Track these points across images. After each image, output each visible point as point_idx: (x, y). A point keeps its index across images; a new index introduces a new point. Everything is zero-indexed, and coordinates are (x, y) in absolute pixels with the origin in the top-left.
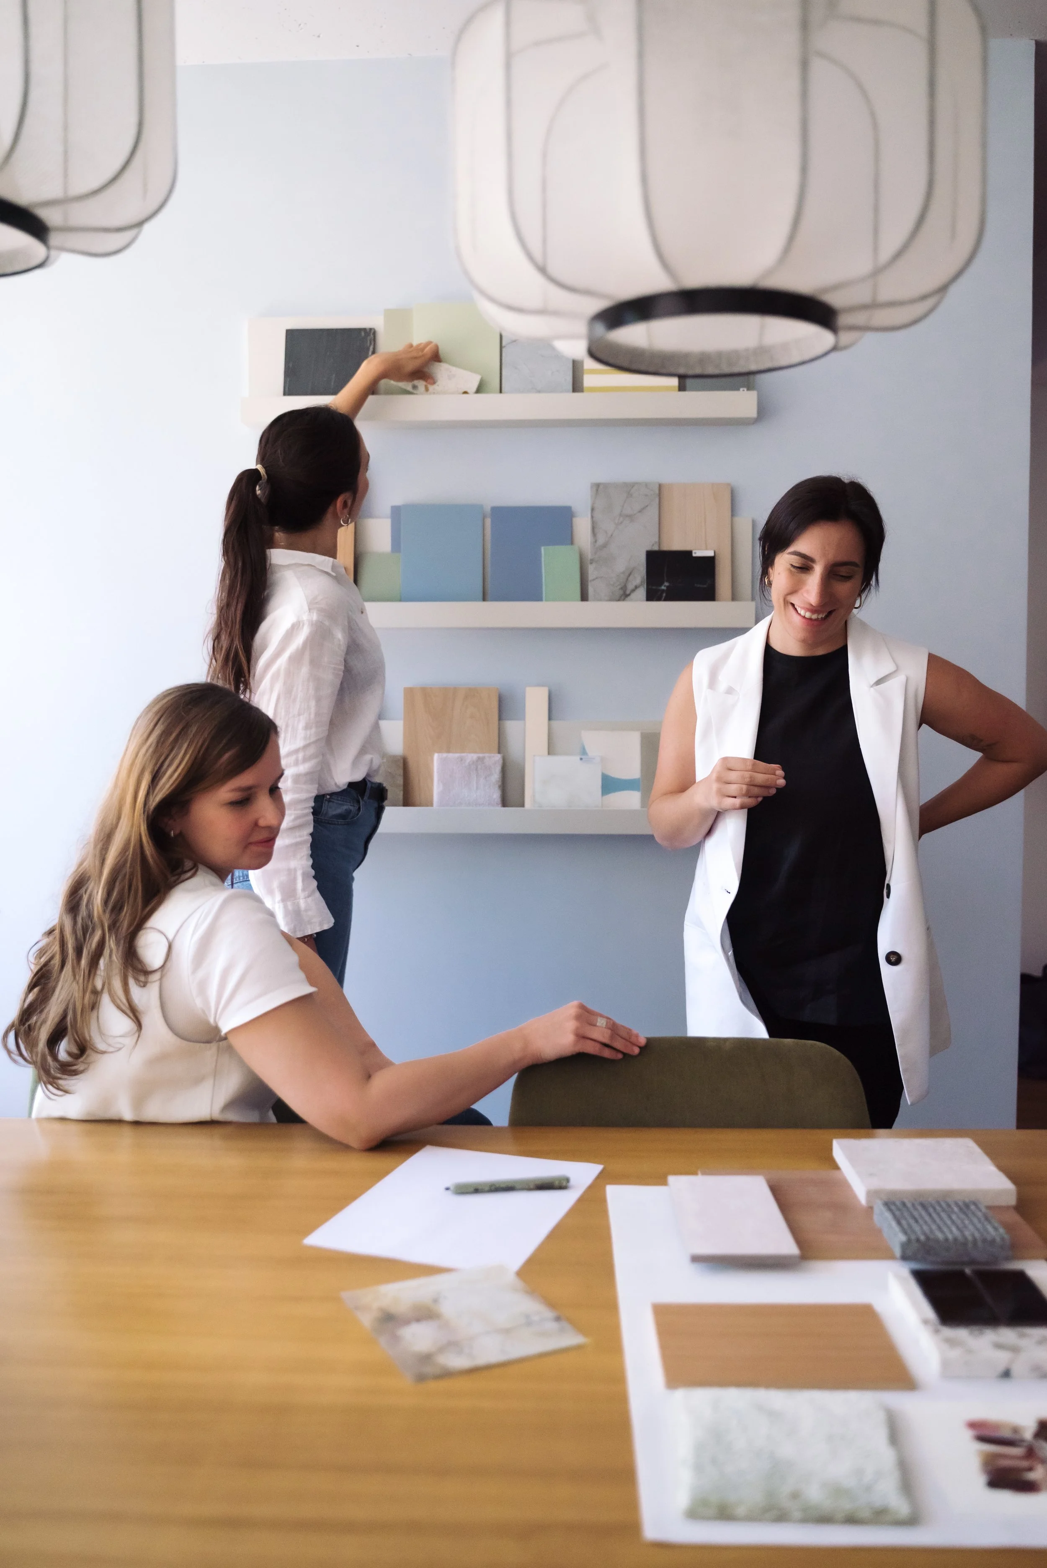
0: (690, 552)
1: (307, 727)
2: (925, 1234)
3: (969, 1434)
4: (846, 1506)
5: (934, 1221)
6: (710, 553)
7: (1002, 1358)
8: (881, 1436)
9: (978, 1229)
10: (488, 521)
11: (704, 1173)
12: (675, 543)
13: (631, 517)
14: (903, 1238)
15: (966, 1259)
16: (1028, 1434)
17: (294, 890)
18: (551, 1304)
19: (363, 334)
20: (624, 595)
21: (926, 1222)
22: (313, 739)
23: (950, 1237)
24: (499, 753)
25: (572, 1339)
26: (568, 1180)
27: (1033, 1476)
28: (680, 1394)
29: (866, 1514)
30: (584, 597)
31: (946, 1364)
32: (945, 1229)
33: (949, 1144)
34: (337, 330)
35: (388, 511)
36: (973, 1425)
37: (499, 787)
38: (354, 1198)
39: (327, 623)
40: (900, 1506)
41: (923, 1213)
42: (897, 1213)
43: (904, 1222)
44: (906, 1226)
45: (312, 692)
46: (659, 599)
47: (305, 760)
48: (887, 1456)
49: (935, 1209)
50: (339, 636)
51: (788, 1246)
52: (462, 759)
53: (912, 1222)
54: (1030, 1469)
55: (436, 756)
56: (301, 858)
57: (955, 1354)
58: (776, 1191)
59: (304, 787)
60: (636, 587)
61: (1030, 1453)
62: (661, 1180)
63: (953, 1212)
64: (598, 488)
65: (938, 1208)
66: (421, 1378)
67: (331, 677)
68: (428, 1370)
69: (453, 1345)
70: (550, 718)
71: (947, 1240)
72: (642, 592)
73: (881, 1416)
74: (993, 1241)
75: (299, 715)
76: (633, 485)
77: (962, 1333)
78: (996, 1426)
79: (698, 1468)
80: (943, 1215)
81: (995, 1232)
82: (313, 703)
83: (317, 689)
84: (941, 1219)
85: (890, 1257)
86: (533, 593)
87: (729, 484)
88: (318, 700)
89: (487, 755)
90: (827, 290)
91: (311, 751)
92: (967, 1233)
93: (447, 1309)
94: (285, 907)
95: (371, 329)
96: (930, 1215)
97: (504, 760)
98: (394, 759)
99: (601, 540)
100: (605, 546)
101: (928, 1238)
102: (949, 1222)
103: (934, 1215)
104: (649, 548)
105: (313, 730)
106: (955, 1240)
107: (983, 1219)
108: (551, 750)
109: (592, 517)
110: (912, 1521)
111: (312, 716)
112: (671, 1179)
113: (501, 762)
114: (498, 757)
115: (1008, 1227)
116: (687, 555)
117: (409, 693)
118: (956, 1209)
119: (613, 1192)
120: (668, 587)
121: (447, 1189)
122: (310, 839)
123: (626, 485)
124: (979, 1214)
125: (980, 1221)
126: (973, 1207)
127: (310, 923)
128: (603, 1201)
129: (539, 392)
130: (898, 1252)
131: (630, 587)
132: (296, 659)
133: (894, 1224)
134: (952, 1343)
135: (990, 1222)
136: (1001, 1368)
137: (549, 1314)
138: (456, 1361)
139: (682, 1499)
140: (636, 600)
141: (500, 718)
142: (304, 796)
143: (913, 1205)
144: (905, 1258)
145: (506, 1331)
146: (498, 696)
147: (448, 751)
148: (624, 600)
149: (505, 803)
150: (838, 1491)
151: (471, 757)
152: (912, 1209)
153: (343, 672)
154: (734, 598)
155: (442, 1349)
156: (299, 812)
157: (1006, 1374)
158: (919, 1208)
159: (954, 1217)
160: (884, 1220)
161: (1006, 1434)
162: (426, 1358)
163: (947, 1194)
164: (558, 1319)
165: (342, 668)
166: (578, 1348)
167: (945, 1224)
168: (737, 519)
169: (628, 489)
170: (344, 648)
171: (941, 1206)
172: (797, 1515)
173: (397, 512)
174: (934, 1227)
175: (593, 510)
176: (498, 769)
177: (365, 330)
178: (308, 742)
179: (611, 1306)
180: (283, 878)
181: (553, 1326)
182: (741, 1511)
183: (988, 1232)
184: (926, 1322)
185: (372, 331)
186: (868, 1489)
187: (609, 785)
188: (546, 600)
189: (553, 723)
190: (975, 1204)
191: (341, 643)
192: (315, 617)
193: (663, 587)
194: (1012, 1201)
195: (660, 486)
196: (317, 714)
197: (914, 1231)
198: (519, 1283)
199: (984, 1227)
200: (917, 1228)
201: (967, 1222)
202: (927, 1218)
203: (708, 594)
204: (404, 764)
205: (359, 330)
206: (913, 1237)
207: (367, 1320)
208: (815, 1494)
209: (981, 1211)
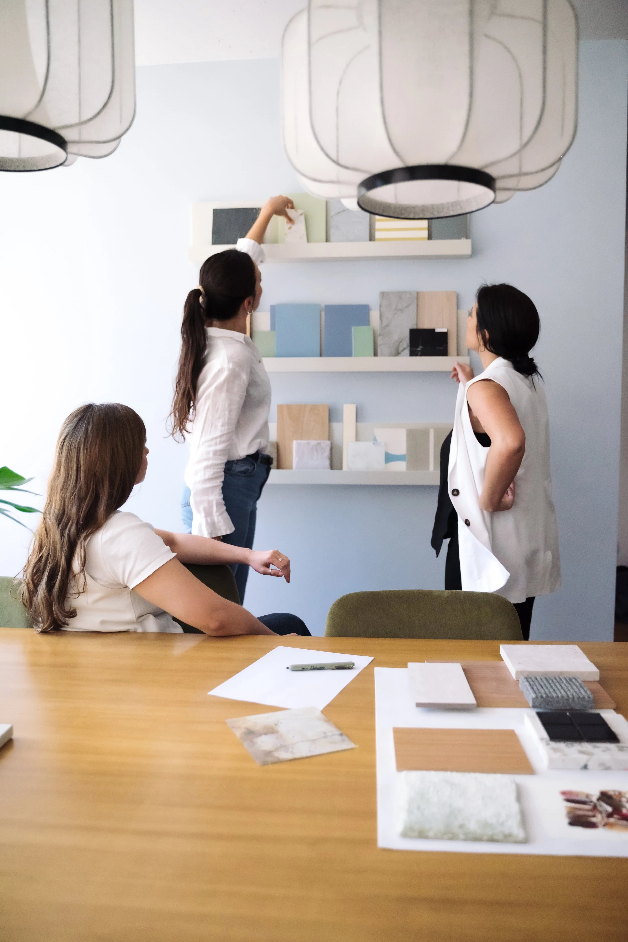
0: (434, 330)
1: (223, 425)
2: (545, 693)
3: (562, 797)
4: (489, 832)
5: (552, 687)
6: (444, 330)
7: (583, 759)
8: (513, 796)
9: (575, 692)
10: (323, 313)
11: (428, 662)
12: (426, 325)
13: (401, 310)
14: (534, 696)
15: (568, 708)
16: (594, 799)
17: (212, 512)
18: (338, 727)
19: (254, 211)
20: (397, 353)
21: (547, 688)
22: (225, 432)
23: (560, 695)
24: (329, 440)
25: (348, 745)
26: (353, 664)
27: (594, 820)
28: (404, 774)
29: (501, 837)
30: (375, 354)
31: (551, 761)
32: (557, 692)
33: (564, 648)
34: (240, 209)
35: (268, 308)
36: (564, 793)
37: (329, 459)
38: (238, 672)
39: (237, 369)
40: (520, 834)
41: (546, 683)
42: (532, 683)
43: (535, 688)
44: (536, 690)
45: (227, 406)
46: (416, 355)
47: (221, 443)
48: (515, 807)
49: (553, 681)
50: (244, 377)
51: (470, 699)
52: (309, 444)
53: (540, 687)
54: (594, 816)
55: (295, 442)
56: (216, 495)
57: (557, 756)
58: (466, 671)
59: (219, 457)
60: (404, 349)
61: (595, 808)
62: (404, 665)
63: (563, 682)
64: (383, 295)
65: (555, 681)
66: (265, 764)
67: (238, 398)
68: (269, 759)
69: (284, 747)
70: (357, 421)
71: (558, 697)
72: (407, 351)
73: (514, 786)
74: (584, 698)
75: (219, 418)
76: (403, 293)
77: (562, 745)
78: (577, 794)
79: (410, 812)
80: (557, 684)
81: (586, 693)
82: (227, 413)
83: (230, 405)
84: (556, 686)
85: (526, 706)
86: (348, 353)
87: (456, 292)
88: (230, 411)
89: (322, 441)
90: (487, 166)
91: (224, 438)
92: (569, 694)
93: (282, 729)
94: (207, 521)
96: (550, 684)
97: (332, 444)
99: (385, 324)
100: (387, 326)
101: (547, 696)
102: (560, 688)
103: (552, 684)
104: (411, 327)
105: (226, 427)
106: (563, 697)
107: (579, 687)
108: (357, 439)
109: (380, 311)
110: (525, 841)
111: (226, 419)
112: (410, 664)
113: (330, 445)
114: (328, 443)
115: (592, 692)
116: (432, 331)
117: (280, 408)
118: (564, 681)
119: (378, 670)
120: (422, 349)
121: (288, 668)
122: (222, 485)
123: (398, 292)
124: (577, 684)
125: (577, 687)
126: (574, 680)
127: (220, 529)
128: (372, 675)
129: (351, 241)
130: (531, 703)
131: (401, 349)
132: (219, 389)
133: (529, 688)
134: (555, 750)
135: (583, 688)
136: (582, 764)
137: (337, 732)
138: (284, 755)
139: (399, 827)
140: (404, 356)
141: (330, 421)
142: (219, 462)
143: (541, 679)
144: (534, 707)
145: (313, 741)
146: (328, 409)
147: (301, 439)
148: (397, 356)
149: (332, 468)
150: (486, 824)
151: (313, 442)
152: (540, 681)
153: (246, 397)
154: (458, 354)
155: (277, 749)
156: (216, 470)
157: (585, 767)
158: (544, 680)
159: (563, 685)
160: (524, 686)
161: (583, 798)
162: (269, 753)
163: (562, 673)
164: (341, 735)
165: (245, 394)
166: (352, 749)
167: (558, 689)
168: (460, 312)
169: (400, 295)
170: (246, 383)
171: (556, 680)
172: (462, 836)
173: (273, 309)
174: (551, 690)
175: (380, 306)
176: (328, 449)
177: (255, 208)
178: (222, 433)
179: (372, 729)
180: (206, 505)
181: (339, 738)
182: (431, 834)
183: (581, 693)
184: (542, 739)
186: (502, 824)
187: (389, 458)
188: (355, 356)
189: (359, 424)
190: (575, 679)
191: (245, 381)
192: (231, 366)
193: (419, 349)
194: (597, 679)
195: (418, 293)
196: (229, 419)
197: (540, 692)
198: (323, 716)
199: (579, 690)
200: (542, 691)
201: (570, 688)
202: (548, 686)
203: (444, 352)
204: (277, 447)
205: (252, 209)
206: (539, 695)
207: (238, 734)
208: (473, 826)
209: (578, 682)
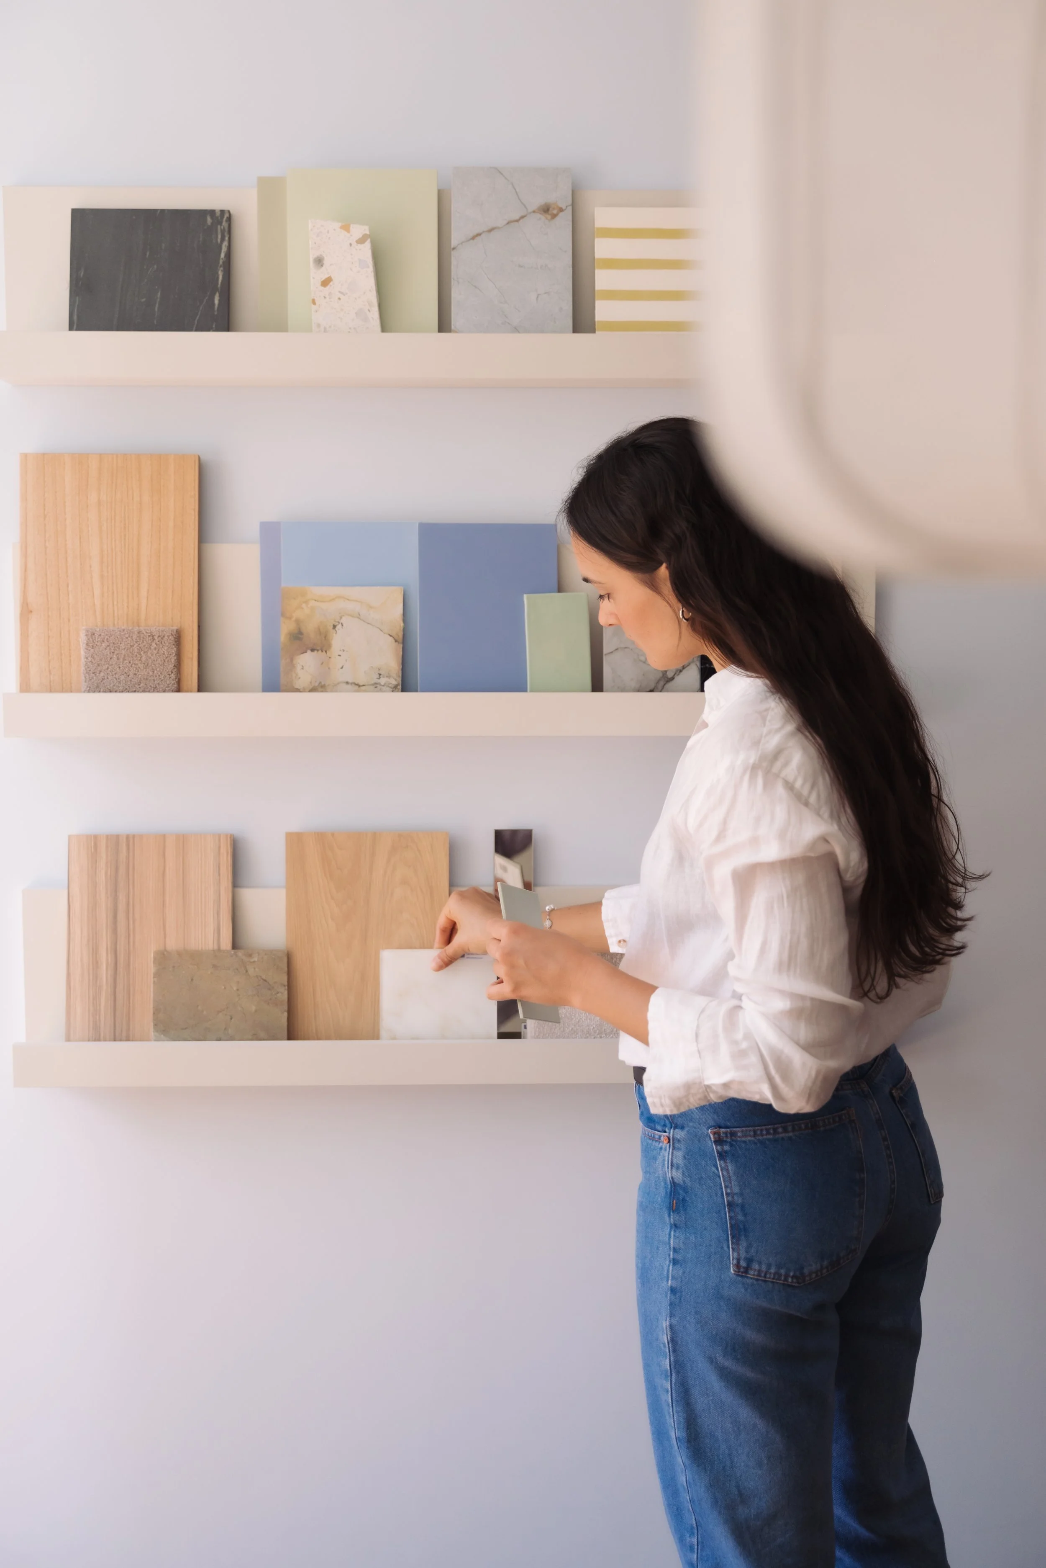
19: (209, 220)
20: (665, 683)
30: (597, 686)
34: (163, 211)
35: (254, 531)
72: (693, 675)
86: (509, 678)
95: (222, 212)
98: (271, 955)
117: (295, 841)
140: (684, 691)
146: (447, 846)
148: (664, 689)
173: (270, 536)
177: (212, 212)
185: (227, 215)
188: (531, 691)
204: (288, 965)
205: (202, 214)
